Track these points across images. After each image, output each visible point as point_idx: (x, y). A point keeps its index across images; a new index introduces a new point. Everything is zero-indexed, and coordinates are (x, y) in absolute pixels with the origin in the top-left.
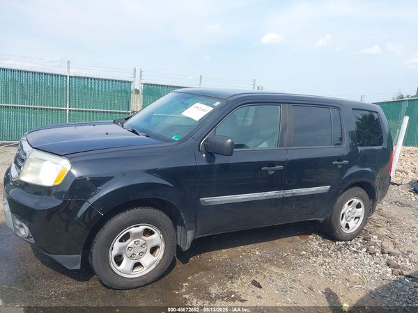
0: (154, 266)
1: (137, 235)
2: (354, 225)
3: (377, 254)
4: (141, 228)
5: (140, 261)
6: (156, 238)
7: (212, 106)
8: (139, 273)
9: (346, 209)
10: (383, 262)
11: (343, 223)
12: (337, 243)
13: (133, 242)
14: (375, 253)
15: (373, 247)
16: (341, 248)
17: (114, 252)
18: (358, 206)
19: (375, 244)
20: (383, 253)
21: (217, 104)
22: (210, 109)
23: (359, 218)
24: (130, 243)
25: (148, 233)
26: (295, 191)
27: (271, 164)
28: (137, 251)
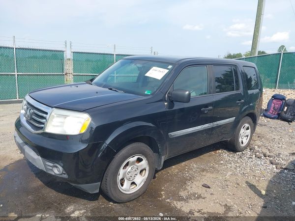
0: (143, 183)
1: (133, 163)
2: (246, 141)
3: (262, 158)
4: (135, 158)
5: (134, 181)
6: (144, 163)
7: (168, 69)
8: (134, 190)
9: (242, 131)
10: (268, 162)
11: (240, 140)
12: (237, 153)
13: (130, 168)
14: (261, 157)
15: (258, 153)
16: (241, 156)
17: (120, 177)
18: (248, 129)
19: (258, 151)
20: (265, 156)
21: (170, 67)
22: (167, 71)
23: (247, 136)
24: (129, 169)
25: (139, 160)
26: (218, 122)
27: (206, 106)
28: (133, 174)
